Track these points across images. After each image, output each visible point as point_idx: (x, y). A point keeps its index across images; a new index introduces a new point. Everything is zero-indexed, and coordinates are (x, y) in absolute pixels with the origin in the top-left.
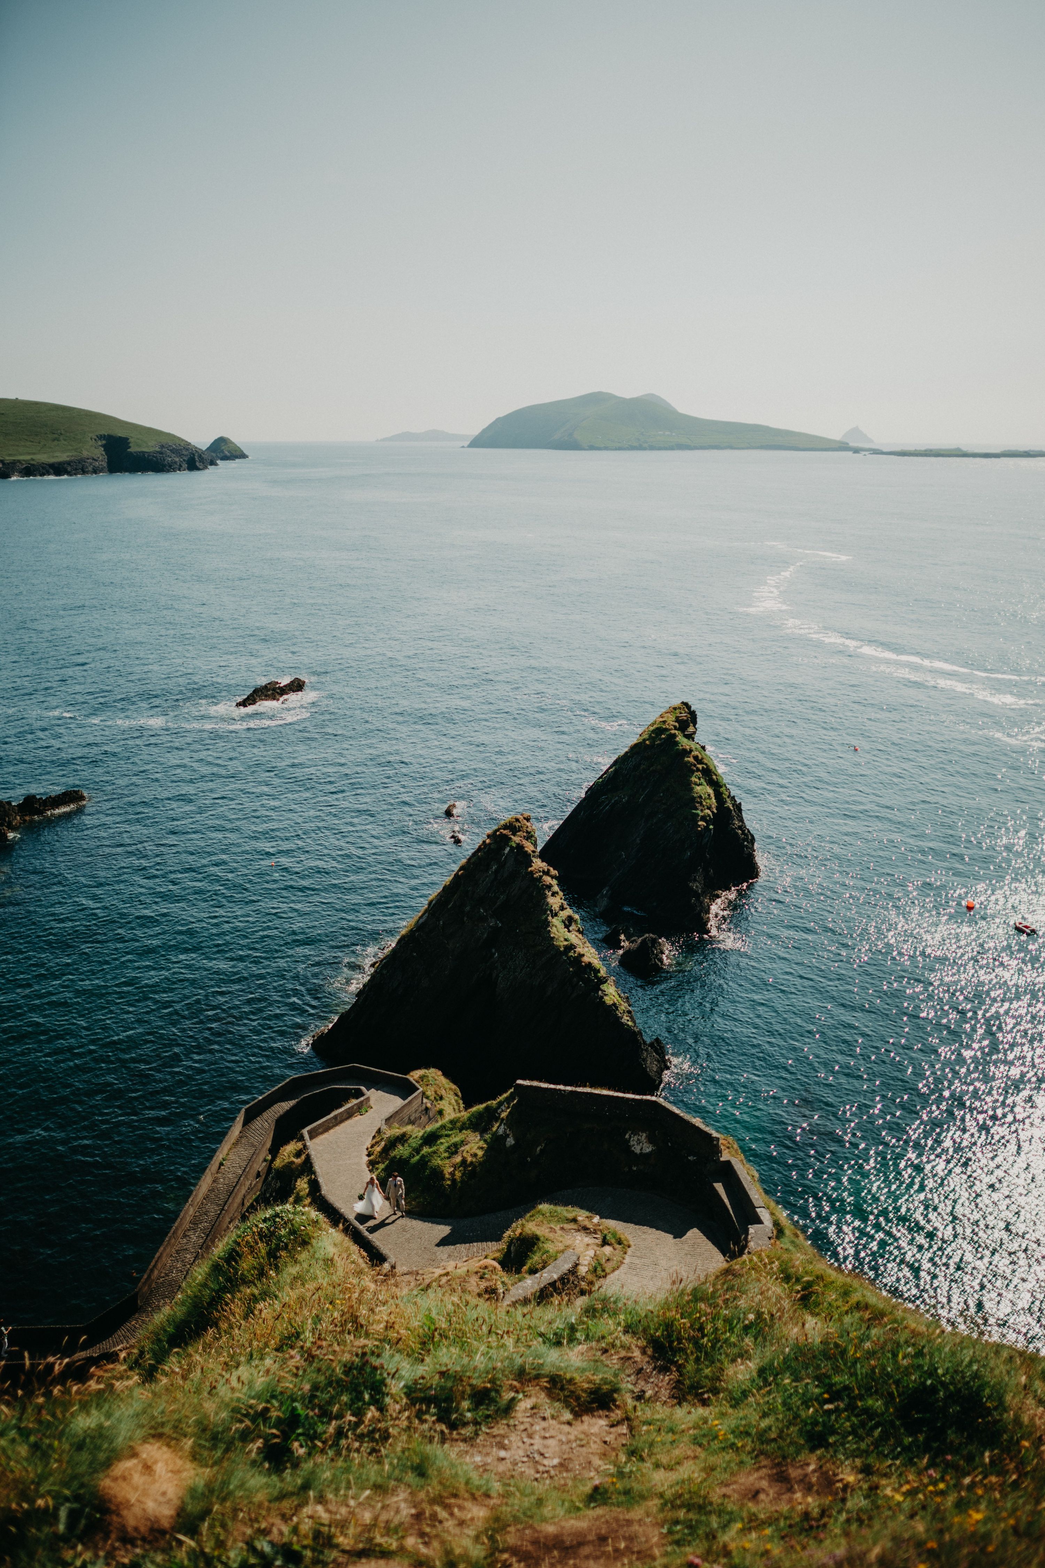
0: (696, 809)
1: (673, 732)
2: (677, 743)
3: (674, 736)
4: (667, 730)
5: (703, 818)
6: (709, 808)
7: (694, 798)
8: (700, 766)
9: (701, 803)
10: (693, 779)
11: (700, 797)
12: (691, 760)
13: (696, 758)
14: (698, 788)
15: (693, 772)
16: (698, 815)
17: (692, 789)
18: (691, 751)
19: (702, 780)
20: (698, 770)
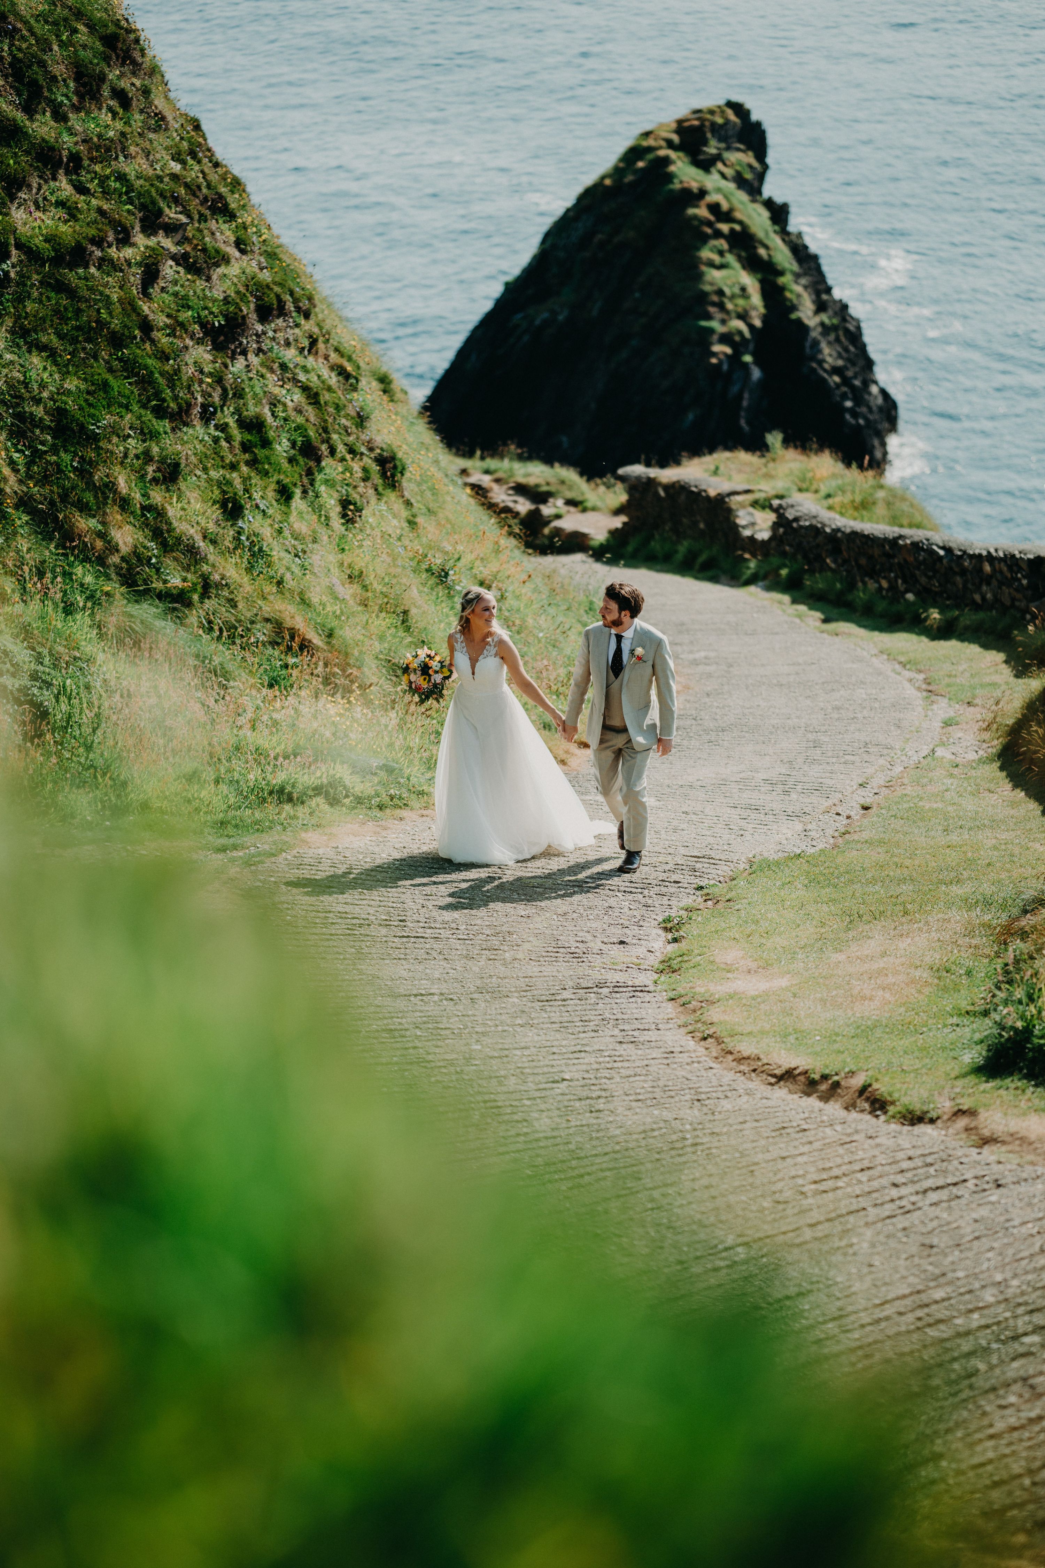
0: (709, 317)
1: (662, 153)
2: (670, 177)
3: (666, 161)
4: (650, 149)
5: (725, 339)
6: (743, 316)
7: (705, 295)
8: (724, 227)
9: (721, 306)
10: (706, 253)
11: (720, 293)
12: (702, 212)
13: (714, 208)
14: (715, 275)
15: (704, 239)
16: (711, 331)
17: (700, 276)
18: (703, 193)
19: (730, 258)
20: (718, 234)
